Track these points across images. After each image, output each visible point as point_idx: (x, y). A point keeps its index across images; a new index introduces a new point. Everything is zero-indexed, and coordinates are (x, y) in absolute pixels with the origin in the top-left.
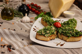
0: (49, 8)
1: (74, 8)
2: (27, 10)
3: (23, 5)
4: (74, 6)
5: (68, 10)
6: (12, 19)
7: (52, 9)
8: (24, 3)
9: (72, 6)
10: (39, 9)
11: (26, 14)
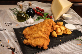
0: (51, 11)
1: (71, 12)
2: (33, 13)
5: (66, 13)
7: (53, 12)
8: (30, 7)
11: (31, 17)
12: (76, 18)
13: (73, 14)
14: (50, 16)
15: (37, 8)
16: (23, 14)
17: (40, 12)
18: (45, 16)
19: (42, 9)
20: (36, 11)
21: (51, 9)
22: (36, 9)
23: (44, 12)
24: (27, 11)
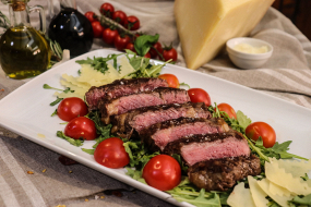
0: (175, 24)
2: (81, 34)
4: (276, 17)
9: (268, 17)
10: (132, 29)
11: (67, 53)
12: (294, 59)
13: (281, 37)
14: (168, 49)
15: (108, 11)
16: (32, 41)
17: (119, 31)
18: (141, 49)
19: (129, 12)
20: (98, 27)
21: (175, 16)
22: (98, 14)
23: (139, 31)
24: (51, 26)
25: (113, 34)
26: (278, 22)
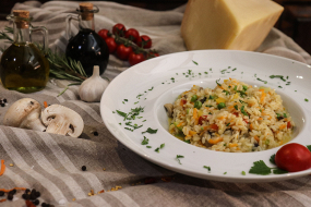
1: (279, 45)
3: (84, 33)
4: (278, 37)
6: (40, 87)
8: (86, 24)
10: (145, 47)
15: (120, 30)
20: (112, 43)
21: (183, 36)
23: (152, 49)
25: (127, 50)
26: (281, 41)
